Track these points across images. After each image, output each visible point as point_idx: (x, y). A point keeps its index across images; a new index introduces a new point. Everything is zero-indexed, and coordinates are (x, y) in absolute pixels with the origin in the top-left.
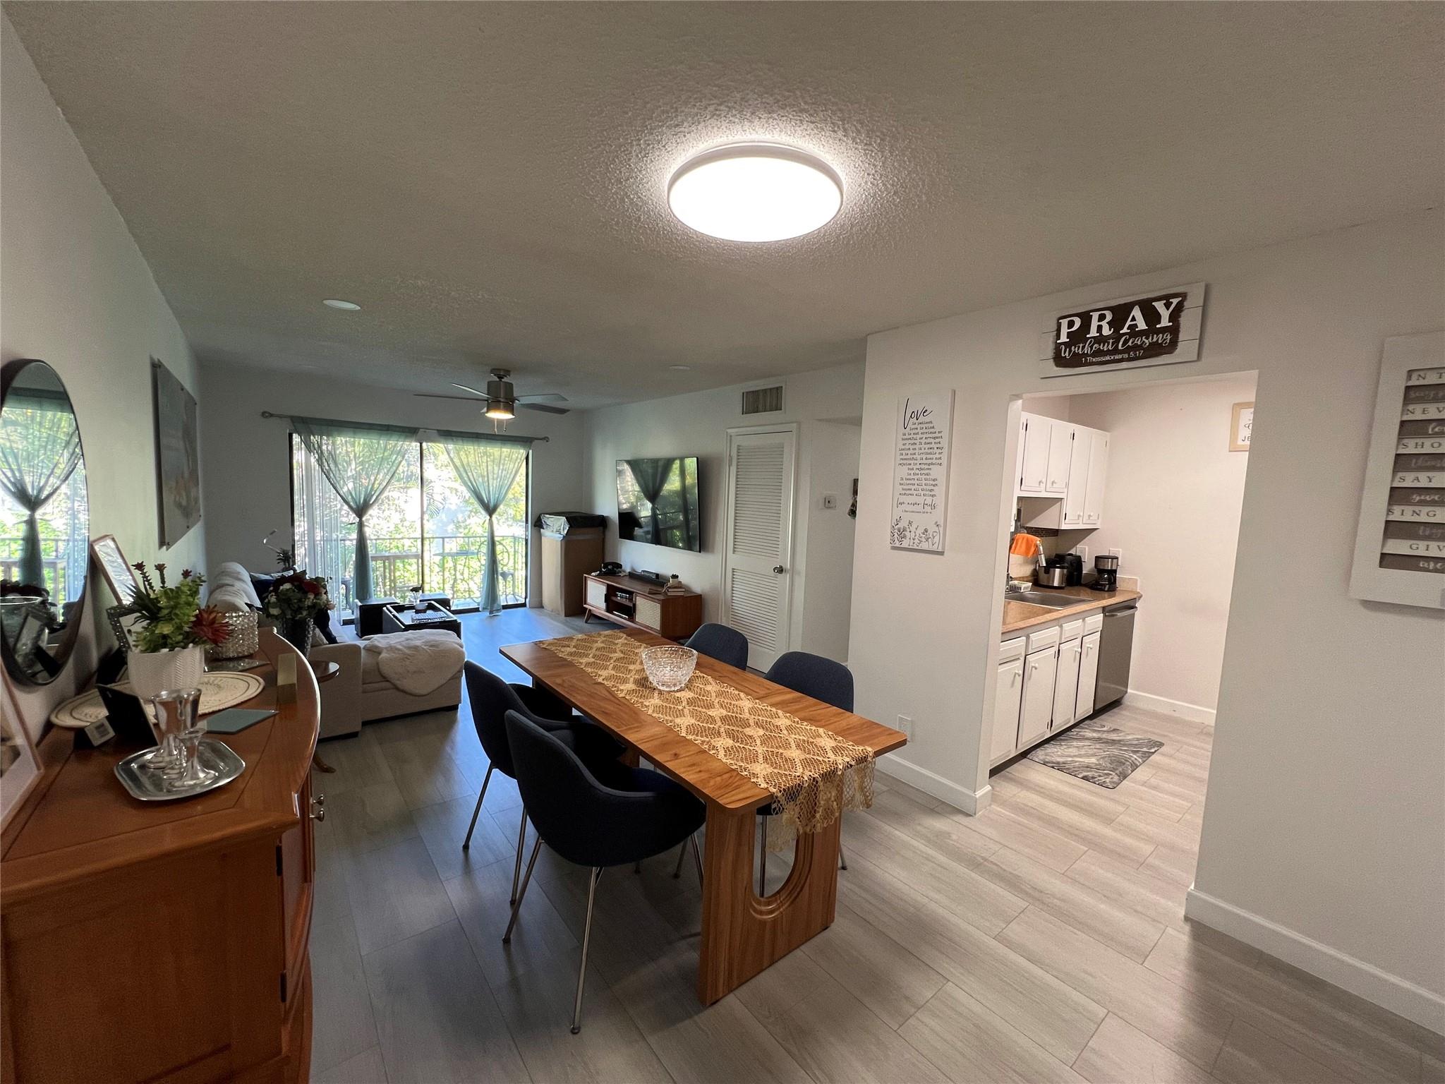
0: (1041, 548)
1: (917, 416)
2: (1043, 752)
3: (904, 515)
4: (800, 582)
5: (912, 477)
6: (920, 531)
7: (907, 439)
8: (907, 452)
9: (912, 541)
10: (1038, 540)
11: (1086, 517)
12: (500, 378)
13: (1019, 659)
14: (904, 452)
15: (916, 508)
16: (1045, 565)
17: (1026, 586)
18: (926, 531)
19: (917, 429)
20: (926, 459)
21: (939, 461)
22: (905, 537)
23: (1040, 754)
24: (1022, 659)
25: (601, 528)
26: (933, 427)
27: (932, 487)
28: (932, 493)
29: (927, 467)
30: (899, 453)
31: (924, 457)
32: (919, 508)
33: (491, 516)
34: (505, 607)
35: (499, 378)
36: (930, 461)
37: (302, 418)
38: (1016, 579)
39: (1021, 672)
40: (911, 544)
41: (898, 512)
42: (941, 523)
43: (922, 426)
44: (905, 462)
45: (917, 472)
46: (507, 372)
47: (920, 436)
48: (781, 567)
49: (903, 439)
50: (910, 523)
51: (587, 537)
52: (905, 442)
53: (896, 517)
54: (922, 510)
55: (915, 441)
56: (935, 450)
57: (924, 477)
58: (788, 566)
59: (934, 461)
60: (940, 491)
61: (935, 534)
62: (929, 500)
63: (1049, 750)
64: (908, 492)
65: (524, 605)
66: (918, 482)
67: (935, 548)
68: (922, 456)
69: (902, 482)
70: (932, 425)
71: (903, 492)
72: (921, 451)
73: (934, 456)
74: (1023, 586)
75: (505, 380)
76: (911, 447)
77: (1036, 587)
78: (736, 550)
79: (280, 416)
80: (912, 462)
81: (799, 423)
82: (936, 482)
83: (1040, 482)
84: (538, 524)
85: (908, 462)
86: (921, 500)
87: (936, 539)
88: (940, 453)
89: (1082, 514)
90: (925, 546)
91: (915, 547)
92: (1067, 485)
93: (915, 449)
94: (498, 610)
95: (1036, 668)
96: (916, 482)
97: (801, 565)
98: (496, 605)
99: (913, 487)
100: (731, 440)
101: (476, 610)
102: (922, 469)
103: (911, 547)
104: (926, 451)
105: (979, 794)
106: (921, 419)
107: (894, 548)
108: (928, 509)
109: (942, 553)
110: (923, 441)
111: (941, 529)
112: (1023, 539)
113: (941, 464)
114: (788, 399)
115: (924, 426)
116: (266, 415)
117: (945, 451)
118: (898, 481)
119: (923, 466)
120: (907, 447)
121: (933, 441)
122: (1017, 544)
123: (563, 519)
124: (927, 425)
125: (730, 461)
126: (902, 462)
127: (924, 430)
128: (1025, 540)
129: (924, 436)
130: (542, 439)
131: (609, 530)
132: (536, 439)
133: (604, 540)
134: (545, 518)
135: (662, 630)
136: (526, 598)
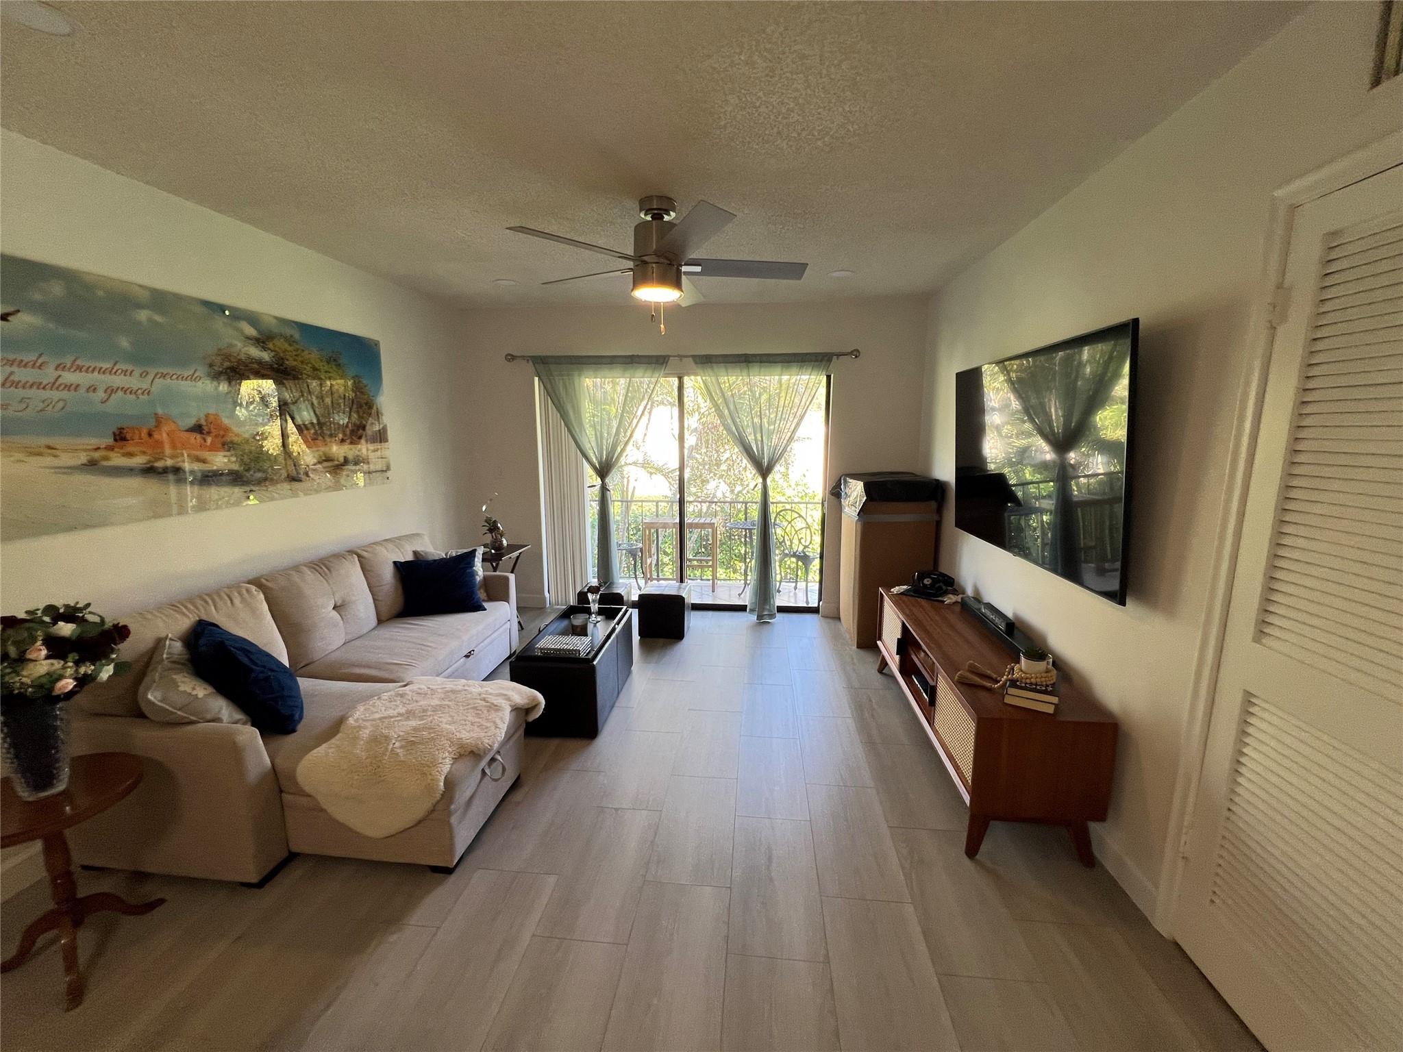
12: (659, 216)
25: (934, 504)
33: (764, 479)
34: (783, 609)
37: (547, 357)
51: (907, 517)
65: (815, 611)
79: (524, 358)
84: (836, 492)
94: (772, 616)
98: (768, 604)
101: (742, 608)
116: (511, 358)
123: (861, 485)
130: (851, 353)
131: (940, 510)
132: (839, 355)
133: (939, 524)
134: (846, 482)
135: (976, 789)
136: (820, 600)
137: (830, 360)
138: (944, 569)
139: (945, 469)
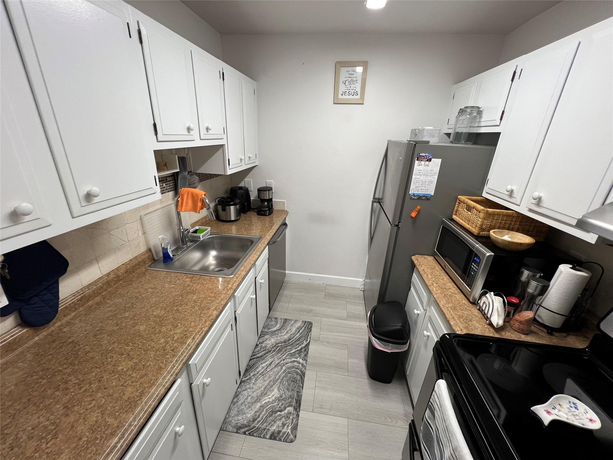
11: (247, 159)
83: (188, 129)
89: (243, 157)
92: (225, 130)
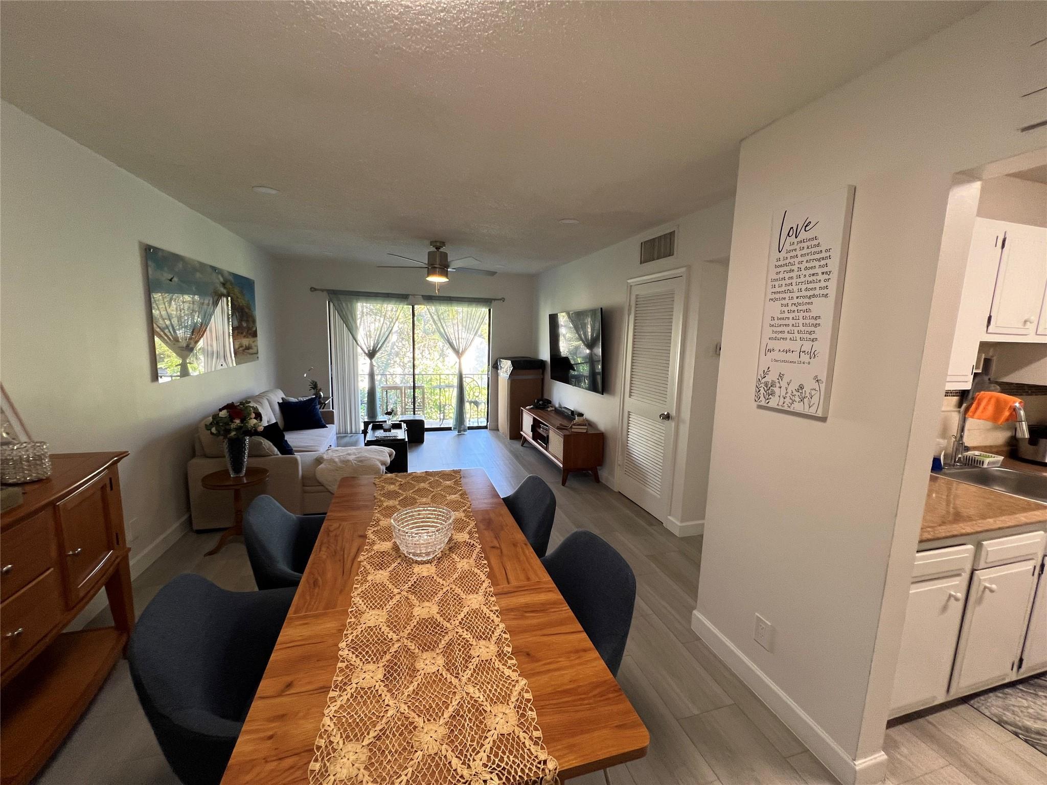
0: (1022, 413)
1: (794, 232)
2: (1000, 702)
3: (773, 365)
4: (685, 429)
5: (786, 315)
6: (794, 387)
7: (781, 266)
8: (780, 282)
9: (782, 399)
10: (1017, 402)
12: (438, 248)
13: (959, 575)
14: (777, 283)
15: (789, 357)
16: (1027, 436)
17: (993, 462)
18: (801, 387)
19: (795, 250)
20: (807, 289)
21: (825, 292)
22: (773, 394)
23: (994, 704)
24: (966, 576)
25: (541, 370)
26: (818, 245)
27: (813, 329)
28: (813, 336)
29: (807, 300)
30: (770, 284)
31: (804, 287)
32: (794, 357)
33: (460, 359)
34: (470, 428)
35: (436, 248)
36: (811, 293)
37: (333, 290)
38: (975, 448)
39: (961, 595)
40: (781, 403)
41: (766, 361)
42: (823, 377)
43: (802, 245)
44: (777, 296)
45: (794, 308)
46: (443, 244)
47: (800, 259)
48: (668, 414)
49: (776, 267)
50: (781, 376)
51: (530, 377)
52: (778, 270)
53: (763, 367)
54: (796, 359)
55: (793, 267)
56: (820, 277)
57: (801, 314)
58: (673, 413)
59: (817, 292)
60: (824, 333)
61: (813, 392)
62: (807, 346)
63: (1012, 701)
64: (780, 335)
65: (486, 427)
66: (794, 322)
67: (812, 411)
68: (800, 287)
69: (773, 322)
70: (815, 242)
71: (774, 335)
72: (799, 280)
73: (817, 285)
74: (987, 461)
75: (441, 250)
76: (787, 276)
77: (1011, 461)
78: (632, 394)
79: (322, 290)
80: (786, 295)
81: (689, 267)
82: (818, 321)
83: (1025, 322)
84: (495, 366)
85: (782, 296)
86: (796, 346)
87: (815, 399)
88: (825, 280)
90: (798, 407)
91: (786, 408)
93: (791, 278)
94: (465, 430)
95: (992, 591)
96: (791, 322)
97: (686, 414)
98: (463, 426)
99: (786, 329)
100: (631, 289)
101: (449, 429)
102: (799, 304)
103: (780, 407)
104: (807, 278)
105: (861, 764)
106: (803, 235)
107: (760, 407)
108: (805, 357)
109: (823, 419)
110: (803, 266)
111: (823, 386)
112: (990, 398)
113: (826, 296)
114: (680, 244)
115: (805, 245)
116: (313, 289)
117: (834, 277)
118: (768, 321)
119: (800, 301)
120: (781, 276)
121: (817, 264)
122: (979, 404)
123: (509, 362)
124: (809, 243)
125: (630, 310)
126: (773, 296)
127: (805, 251)
128: (993, 401)
129: (805, 259)
130: (501, 299)
131: (543, 373)
132: (495, 300)
133: (543, 380)
134: (500, 361)
135: (565, 462)
136: (488, 422)
137: (491, 302)
138: (546, 397)
139: (545, 354)
